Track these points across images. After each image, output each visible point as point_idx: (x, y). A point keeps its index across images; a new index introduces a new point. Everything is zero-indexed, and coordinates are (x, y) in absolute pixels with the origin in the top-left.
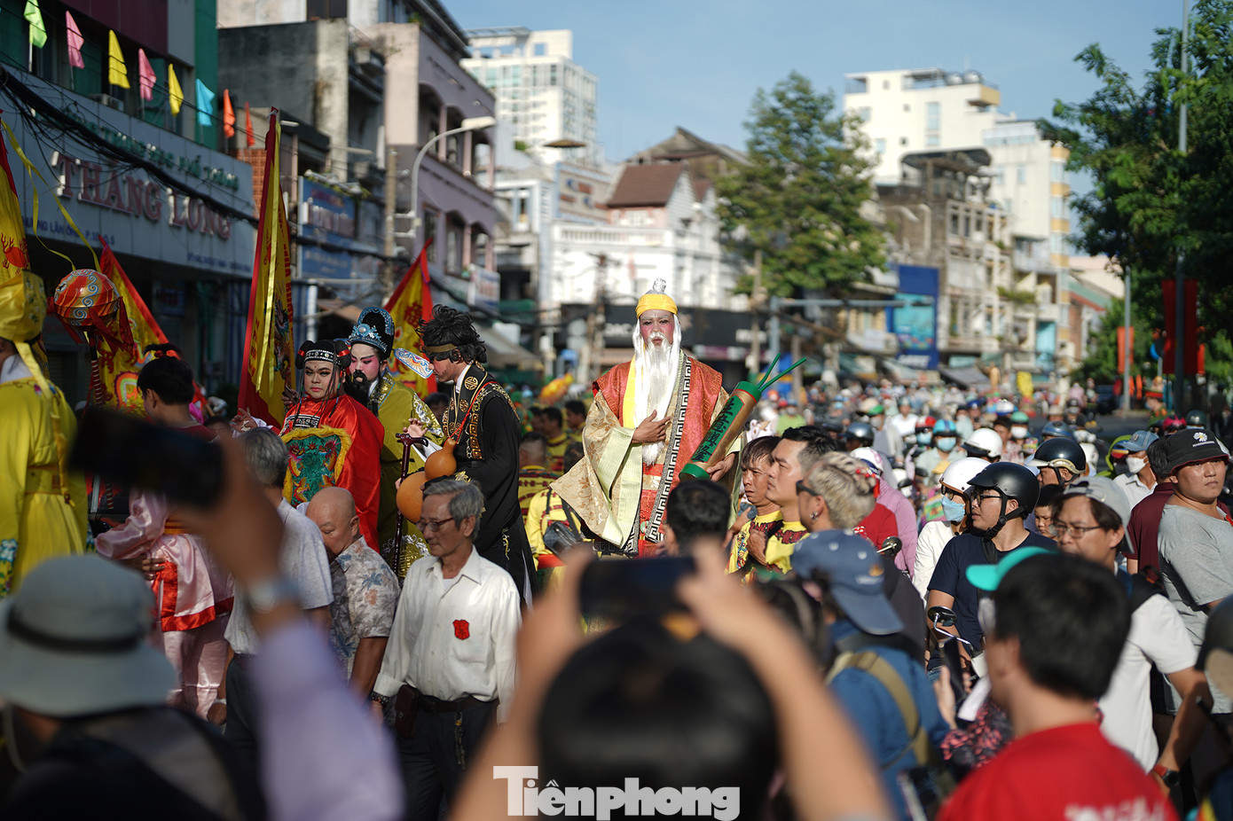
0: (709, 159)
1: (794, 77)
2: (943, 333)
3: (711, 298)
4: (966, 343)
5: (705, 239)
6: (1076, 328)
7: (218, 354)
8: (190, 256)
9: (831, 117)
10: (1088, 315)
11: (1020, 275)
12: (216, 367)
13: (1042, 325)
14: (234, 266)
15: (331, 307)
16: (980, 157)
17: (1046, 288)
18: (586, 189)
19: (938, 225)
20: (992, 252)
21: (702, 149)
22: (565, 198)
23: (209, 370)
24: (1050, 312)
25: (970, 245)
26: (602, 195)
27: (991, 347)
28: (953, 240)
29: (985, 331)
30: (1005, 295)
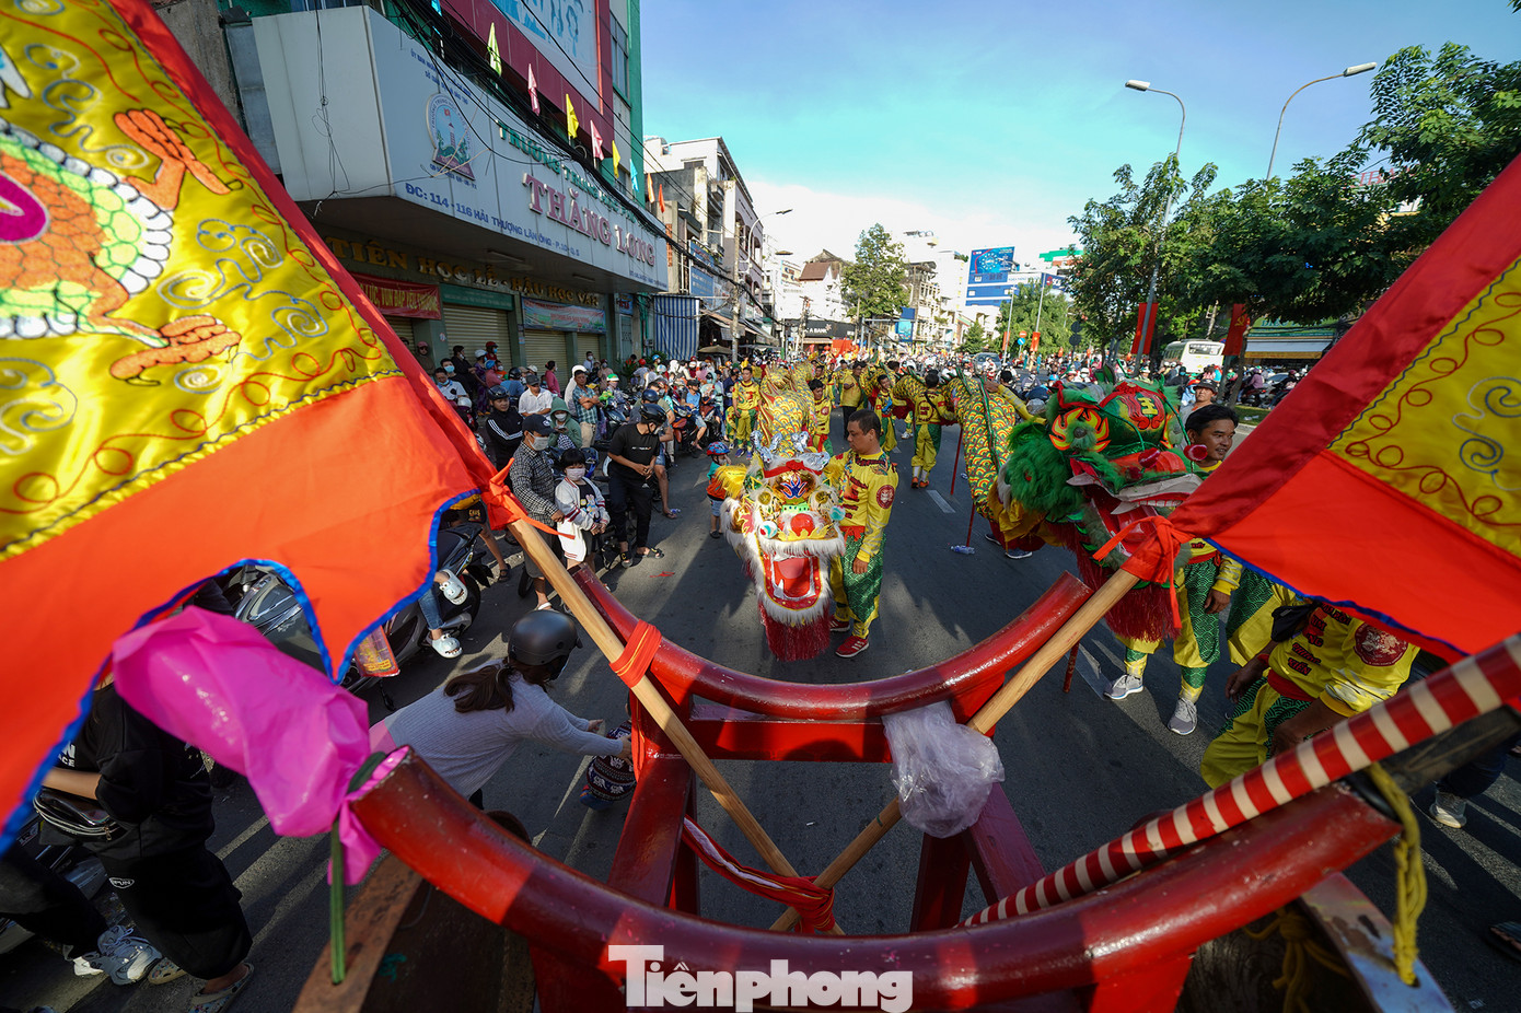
0: (836, 262)
1: (877, 225)
2: (914, 333)
3: (837, 318)
4: (922, 338)
5: (836, 294)
6: (959, 333)
7: (651, 336)
8: (631, 272)
9: (890, 244)
10: (964, 328)
11: (943, 312)
12: (650, 342)
13: (948, 331)
14: (657, 283)
15: (705, 312)
16: (932, 265)
17: (951, 317)
18: (792, 273)
19: (916, 292)
20: (934, 303)
21: (833, 258)
22: (783, 275)
23: (647, 343)
24: (951, 326)
25: (927, 300)
26: (797, 275)
27: (930, 339)
28: (921, 298)
29: (928, 334)
30: (937, 319)
